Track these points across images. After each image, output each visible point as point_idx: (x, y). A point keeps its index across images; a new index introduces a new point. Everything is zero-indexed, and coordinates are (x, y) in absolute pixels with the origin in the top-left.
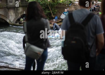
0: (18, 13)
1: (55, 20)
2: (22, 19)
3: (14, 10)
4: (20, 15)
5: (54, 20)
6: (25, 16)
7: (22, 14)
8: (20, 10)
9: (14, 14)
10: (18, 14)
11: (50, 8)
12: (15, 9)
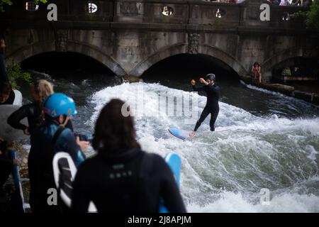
0: (276, 51)
2: (287, 71)
3: (263, 40)
4: (280, 59)
9: (262, 53)
10: (274, 53)
12: (267, 39)
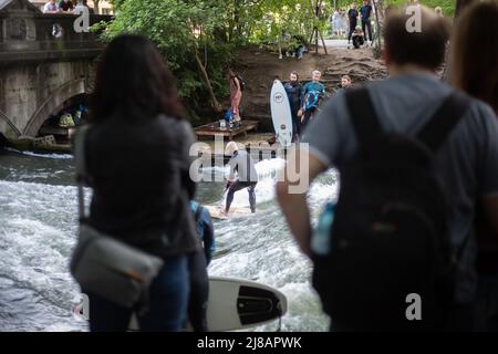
0: (52, 89)
1: (227, 126)
2: (68, 120)
3: (33, 73)
4: (58, 102)
5: (223, 123)
6: (84, 105)
7: (71, 93)
8: (62, 74)
9: (34, 94)
10: (49, 93)
11: (203, 69)
12: (38, 69)
